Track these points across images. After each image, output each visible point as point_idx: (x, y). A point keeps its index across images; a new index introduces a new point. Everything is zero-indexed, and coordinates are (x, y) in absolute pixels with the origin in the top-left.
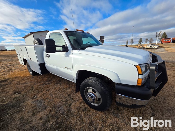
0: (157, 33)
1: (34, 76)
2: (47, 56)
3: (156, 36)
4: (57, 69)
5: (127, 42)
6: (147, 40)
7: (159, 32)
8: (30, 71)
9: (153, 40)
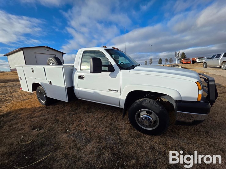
0: (176, 53)
1: (48, 107)
2: (80, 78)
3: (176, 56)
4: (95, 92)
5: (146, 62)
6: (167, 60)
7: (178, 52)
8: (40, 100)
9: (173, 61)
